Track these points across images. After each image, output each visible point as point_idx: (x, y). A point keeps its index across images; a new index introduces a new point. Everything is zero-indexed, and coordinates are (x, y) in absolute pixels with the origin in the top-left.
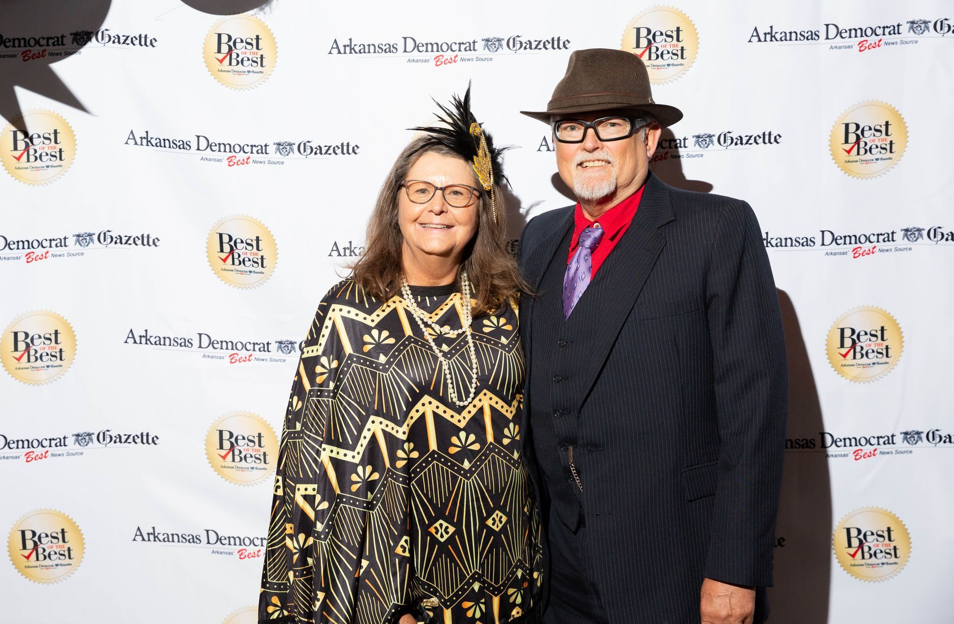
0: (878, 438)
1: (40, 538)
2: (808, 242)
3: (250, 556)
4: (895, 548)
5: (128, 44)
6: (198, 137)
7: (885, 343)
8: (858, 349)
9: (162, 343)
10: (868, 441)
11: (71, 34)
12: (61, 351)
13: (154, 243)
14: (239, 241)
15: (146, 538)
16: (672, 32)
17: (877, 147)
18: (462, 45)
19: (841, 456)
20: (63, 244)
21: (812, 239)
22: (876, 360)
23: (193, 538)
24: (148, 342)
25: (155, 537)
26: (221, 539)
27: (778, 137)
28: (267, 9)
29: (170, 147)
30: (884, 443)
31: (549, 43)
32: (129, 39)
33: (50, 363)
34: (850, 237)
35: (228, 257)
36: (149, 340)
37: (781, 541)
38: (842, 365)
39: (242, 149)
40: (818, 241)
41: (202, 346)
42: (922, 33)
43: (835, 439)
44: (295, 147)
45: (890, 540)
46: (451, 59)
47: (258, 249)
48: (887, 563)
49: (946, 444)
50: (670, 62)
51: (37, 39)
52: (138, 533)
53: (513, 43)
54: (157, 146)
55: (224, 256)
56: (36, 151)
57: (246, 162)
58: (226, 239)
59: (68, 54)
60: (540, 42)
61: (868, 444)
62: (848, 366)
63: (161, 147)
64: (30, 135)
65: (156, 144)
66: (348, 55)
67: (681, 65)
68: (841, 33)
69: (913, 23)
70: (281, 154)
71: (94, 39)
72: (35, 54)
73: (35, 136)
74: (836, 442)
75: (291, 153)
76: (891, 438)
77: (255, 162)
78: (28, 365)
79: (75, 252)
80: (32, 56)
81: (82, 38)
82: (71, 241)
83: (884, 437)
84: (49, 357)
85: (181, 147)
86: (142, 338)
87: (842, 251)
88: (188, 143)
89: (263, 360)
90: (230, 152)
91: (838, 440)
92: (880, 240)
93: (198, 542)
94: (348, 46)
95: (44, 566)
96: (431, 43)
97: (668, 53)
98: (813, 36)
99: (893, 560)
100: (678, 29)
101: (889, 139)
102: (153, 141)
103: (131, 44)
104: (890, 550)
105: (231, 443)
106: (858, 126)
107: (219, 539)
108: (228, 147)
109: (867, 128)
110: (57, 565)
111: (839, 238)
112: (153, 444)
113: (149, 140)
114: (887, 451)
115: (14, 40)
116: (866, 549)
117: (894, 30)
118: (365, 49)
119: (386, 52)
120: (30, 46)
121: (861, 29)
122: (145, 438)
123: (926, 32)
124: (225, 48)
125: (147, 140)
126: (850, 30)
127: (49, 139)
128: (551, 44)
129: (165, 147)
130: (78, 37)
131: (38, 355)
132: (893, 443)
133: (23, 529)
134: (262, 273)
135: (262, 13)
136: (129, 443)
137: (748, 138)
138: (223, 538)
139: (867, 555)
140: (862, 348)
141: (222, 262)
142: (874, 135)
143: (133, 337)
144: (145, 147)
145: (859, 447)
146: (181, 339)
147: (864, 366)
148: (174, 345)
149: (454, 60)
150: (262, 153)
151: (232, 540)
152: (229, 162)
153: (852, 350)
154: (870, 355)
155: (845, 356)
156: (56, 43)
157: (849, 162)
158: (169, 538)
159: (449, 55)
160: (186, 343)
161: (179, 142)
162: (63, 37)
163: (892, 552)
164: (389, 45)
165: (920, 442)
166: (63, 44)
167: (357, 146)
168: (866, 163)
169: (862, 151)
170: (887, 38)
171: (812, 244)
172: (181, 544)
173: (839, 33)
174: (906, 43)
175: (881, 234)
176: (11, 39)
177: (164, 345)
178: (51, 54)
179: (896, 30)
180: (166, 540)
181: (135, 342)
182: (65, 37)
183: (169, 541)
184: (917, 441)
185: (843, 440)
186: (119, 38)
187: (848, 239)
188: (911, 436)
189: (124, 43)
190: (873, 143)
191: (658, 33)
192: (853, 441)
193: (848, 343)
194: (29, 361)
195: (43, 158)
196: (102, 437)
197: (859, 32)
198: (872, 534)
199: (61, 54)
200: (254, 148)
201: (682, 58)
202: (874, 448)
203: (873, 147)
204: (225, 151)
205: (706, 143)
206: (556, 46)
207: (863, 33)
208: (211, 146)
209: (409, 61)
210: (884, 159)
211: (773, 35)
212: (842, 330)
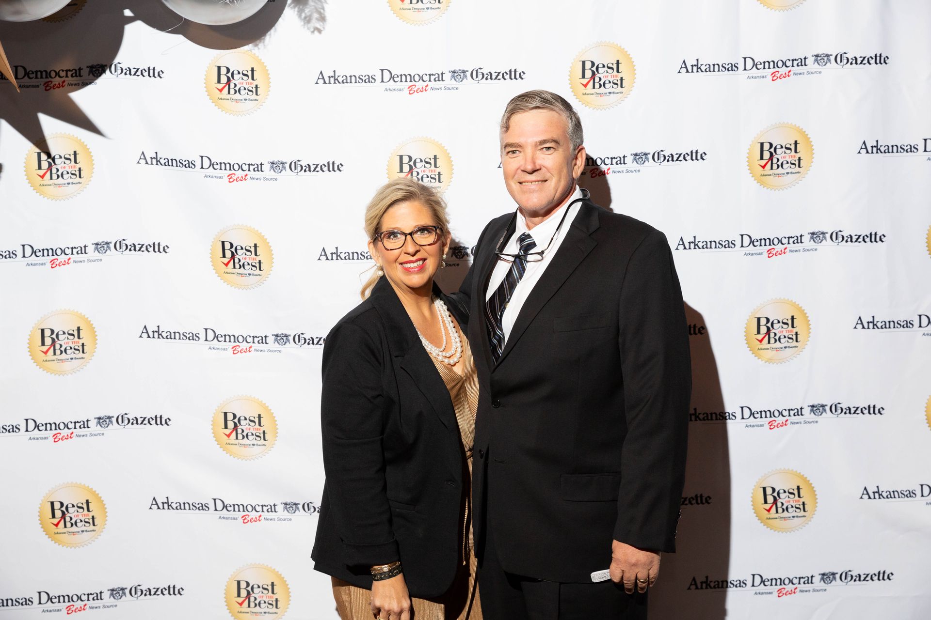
0: (789, 410)
1: (67, 508)
2: (730, 244)
3: (252, 521)
4: (804, 504)
5: (138, 76)
6: (202, 157)
7: (795, 330)
8: (772, 335)
9: (173, 337)
10: (781, 413)
11: (87, 67)
12: (83, 345)
13: (164, 250)
14: (239, 248)
15: (161, 507)
16: (613, 64)
17: (788, 163)
18: (431, 76)
19: (758, 426)
20: (83, 252)
21: (733, 242)
22: (787, 344)
23: (202, 506)
24: (160, 336)
25: (168, 506)
26: (226, 507)
27: (703, 155)
28: (261, 45)
29: (177, 166)
30: (794, 415)
31: (507, 74)
32: (139, 71)
33: (73, 356)
34: (765, 240)
35: (229, 262)
36: (161, 334)
37: (708, 499)
38: (758, 349)
39: (240, 167)
40: (738, 244)
41: (208, 339)
42: (825, 65)
43: (753, 412)
44: (287, 166)
45: (799, 496)
46: (423, 88)
47: (256, 254)
48: (797, 517)
49: (846, 415)
50: (611, 90)
51: (57, 71)
52: (154, 503)
53: (476, 74)
54: (166, 165)
55: (226, 260)
56: (58, 170)
57: (244, 178)
58: (227, 246)
59: (85, 84)
60: (499, 73)
61: (781, 415)
62: (764, 349)
63: (169, 166)
64: (53, 156)
65: (165, 163)
66: (332, 85)
67: (621, 93)
68: (756, 65)
69: (817, 56)
70: (275, 172)
71: (108, 71)
72: (55, 84)
73: (57, 157)
74: (754, 414)
75: (284, 171)
76: (800, 410)
77: (252, 178)
78: (54, 357)
79: (94, 259)
80: (53, 86)
81: (97, 70)
82: (90, 249)
83: (794, 410)
84: (73, 350)
85: (187, 166)
86: (155, 333)
87: (758, 252)
88: (193, 162)
89: (262, 351)
90: (230, 170)
91: (756, 413)
92: (790, 243)
93: (207, 509)
94: (332, 77)
95: (71, 532)
96: (405, 75)
97: (610, 82)
98: (733, 67)
99: (802, 513)
100: (618, 61)
101: (798, 155)
102: (162, 161)
103: (141, 76)
104: (799, 505)
105: (235, 423)
106: (771, 145)
107: (225, 507)
108: (228, 166)
109: (779, 147)
110: (83, 531)
111: (756, 240)
112: (166, 425)
113: (158, 160)
114: (796, 421)
115: (37, 72)
116: (779, 505)
117: (801, 62)
118: (347, 80)
119: (366, 82)
120: (51, 77)
121: (773, 62)
122: (159, 420)
123: (829, 64)
124: (224, 79)
125: (157, 160)
126: (764, 62)
127: (69, 159)
128: (509, 75)
129: (172, 166)
130: (94, 70)
131: (63, 349)
132: (802, 415)
133: (52, 501)
134: (259, 275)
135: (256, 48)
136: (145, 424)
137: (678, 155)
138: (228, 505)
139: (780, 510)
140: (775, 334)
141: (225, 266)
142: (785, 153)
143: (147, 332)
144: (155, 166)
145: (773, 418)
146: (189, 334)
147: (777, 349)
148: (183, 339)
149: (425, 89)
150: (258, 171)
151: (236, 507)
152: (230, 179)
153: (767, 336)
154: (782, 340)
155: (761, 341)
156: (74, 75)
157: (764, 175)
158: (181, 506)
159: (420, 84)
160: (194, 337)
161: (185, 161)
162: (80, 69)
163: (801, 507)
164: (368, 76)
165: (824, 413)
166: (80, 76)
167: (341, 164)
168: (778, 177)
169: (775, 166)
170: (796, 69)
171: (733, 246)
172: (191, 511)
173: (755, 65)
174: (812, 73)
175: (791, 237)
176: (34, 71)
177: (175, 338)
178: (69, 85)
179: (803, 62)
180: (178, 508)
181: (149, 337)
182: (82, 69)
183: (181, 509)
184: (822, 413)
185: (759, 413)
186: (130, 70)
187: (763, 241)
188: (816, 409)
189: (135, 74)
190: (784, 160)
191: (601, 66)
192: (768, 413)
193: (764, 330)
194: (55, 354)
195: (64, 176)
196: (121, 419)
197: (772, 64)
198: (785, 492)
199: (78, 84)
200: (251, 166)
201: (622, 87)
202: (785, 418)
203: (784, 163)
204: (225, 169)
205: (642, 160)
206: (513, 77)
207: (775, 65)
208: (213, 165)
209: (386, 90)
210: (794, 173)
211: (699, 67)
212: (759, 319)
